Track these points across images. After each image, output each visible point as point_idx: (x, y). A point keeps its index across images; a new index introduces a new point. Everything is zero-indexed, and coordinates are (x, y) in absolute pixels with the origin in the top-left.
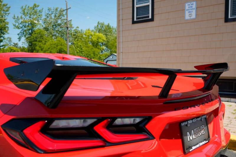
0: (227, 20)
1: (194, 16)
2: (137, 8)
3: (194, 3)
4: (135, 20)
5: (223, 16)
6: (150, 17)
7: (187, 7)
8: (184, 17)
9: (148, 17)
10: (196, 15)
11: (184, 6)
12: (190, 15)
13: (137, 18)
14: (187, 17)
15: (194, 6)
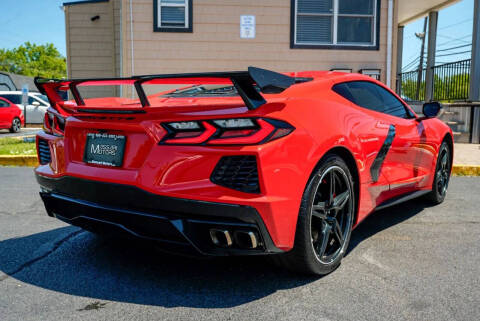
0: (292, 46)
1: (252, 35)
2: (162, 7)
3: (253, 18)
4: (159, 25)
5: (288, 40)
6: (187, 26)
7: (243, 21)
8: (239, 34)
9: (184, 24)
10: (257, 34)
11: (239, 20)
12: (248, 33)
13: (162, 24)
14: (243, 35)
15: (253, 22)
